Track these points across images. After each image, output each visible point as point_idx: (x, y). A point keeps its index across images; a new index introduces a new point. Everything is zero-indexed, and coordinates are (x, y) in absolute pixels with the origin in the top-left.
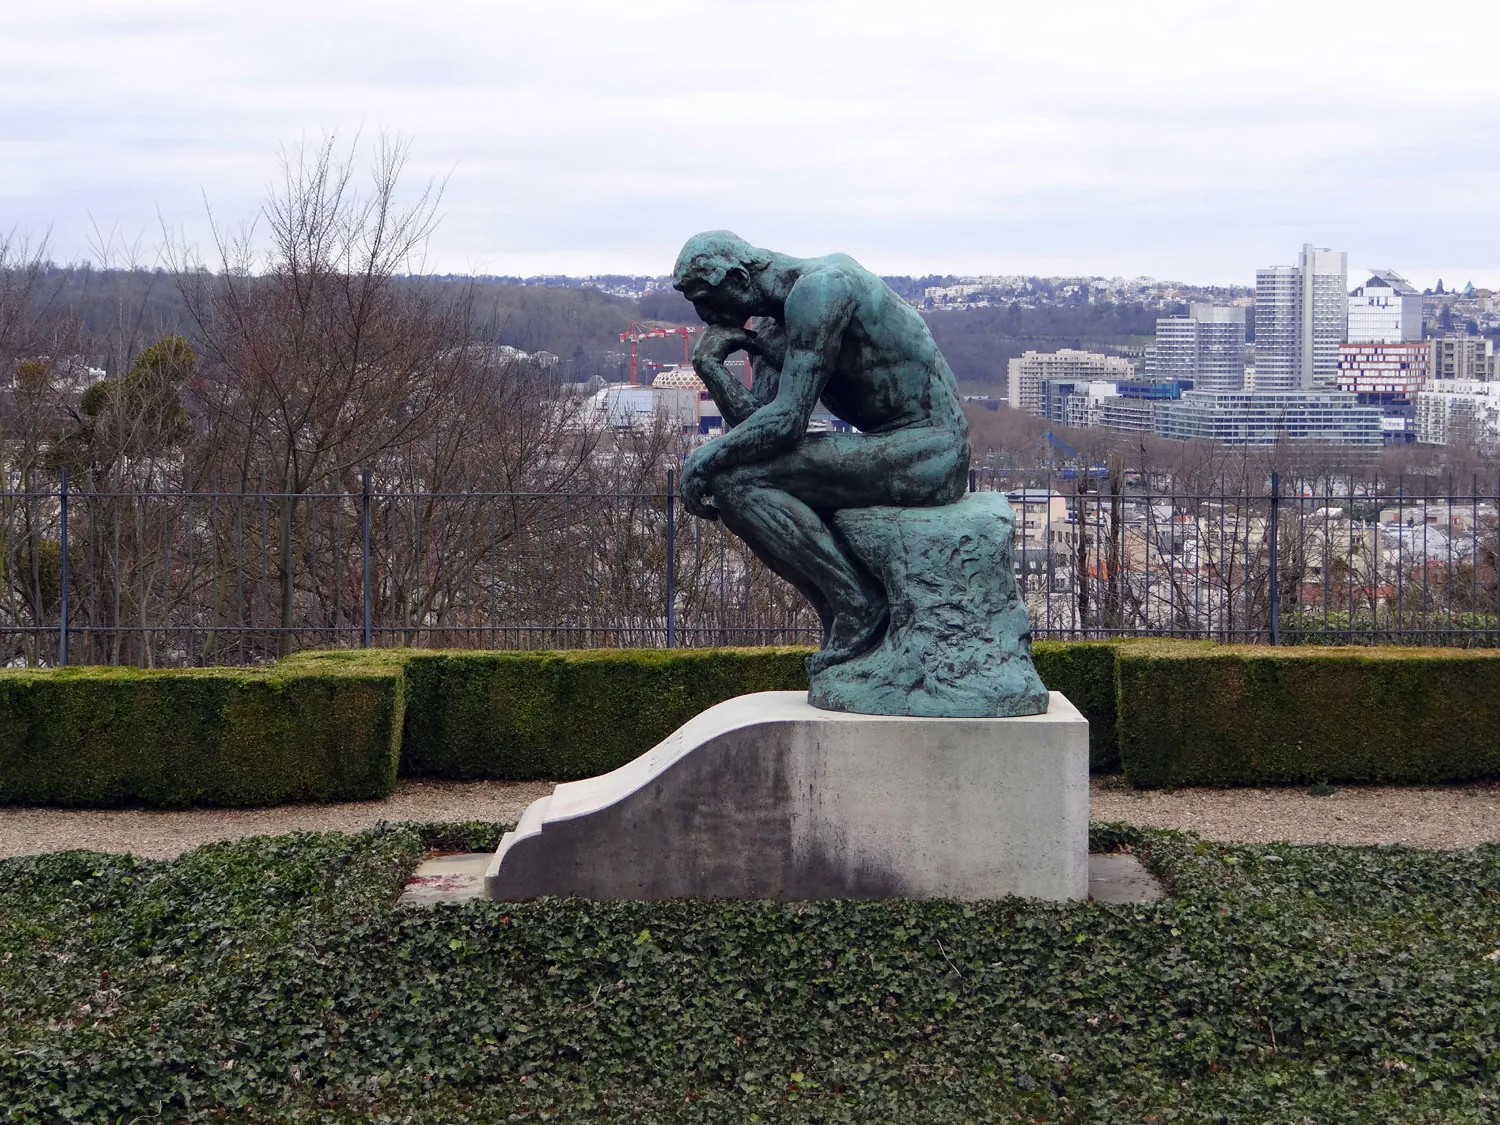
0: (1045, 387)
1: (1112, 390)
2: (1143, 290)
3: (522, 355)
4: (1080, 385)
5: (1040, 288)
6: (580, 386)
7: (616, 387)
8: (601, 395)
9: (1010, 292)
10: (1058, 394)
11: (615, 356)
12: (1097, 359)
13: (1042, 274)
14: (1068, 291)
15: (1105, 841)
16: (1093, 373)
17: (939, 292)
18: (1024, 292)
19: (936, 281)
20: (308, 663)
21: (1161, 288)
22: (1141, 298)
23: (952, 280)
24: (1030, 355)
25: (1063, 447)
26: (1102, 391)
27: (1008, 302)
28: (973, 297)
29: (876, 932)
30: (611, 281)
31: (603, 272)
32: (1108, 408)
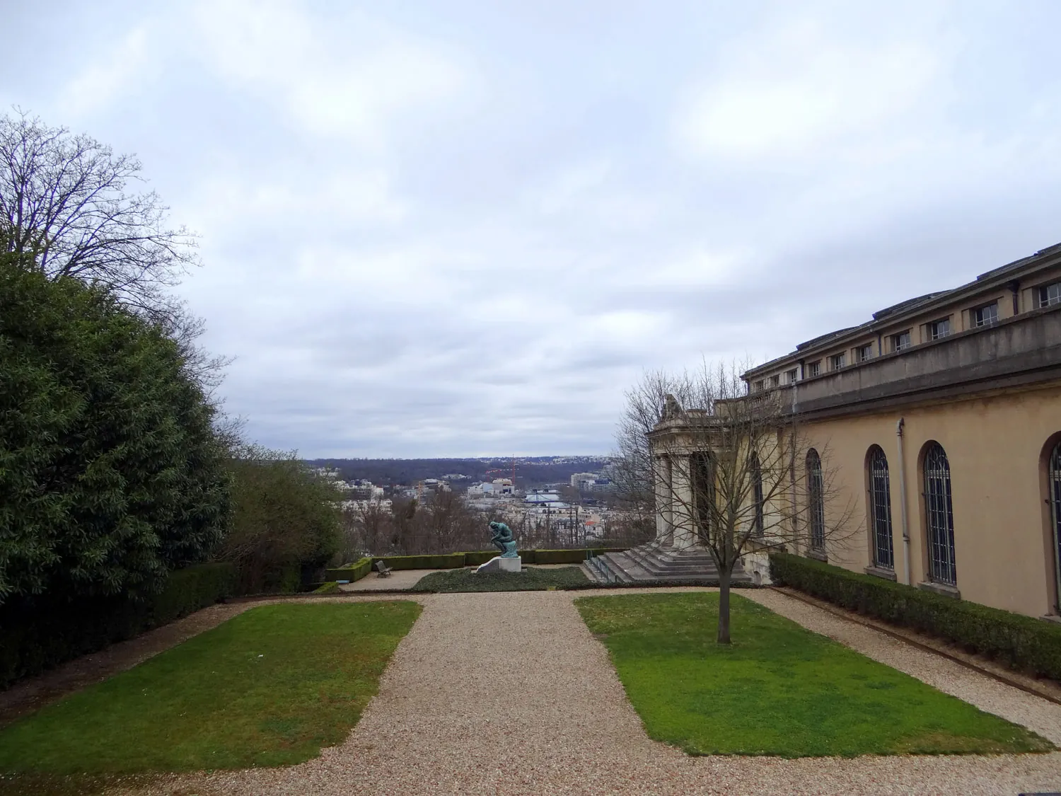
0: (579, 482)
1: (594, 482)
2: (601, 458)
3: (463, 476)
4: (587, 481)
5: (578, 458)
6: (477, 483)
7: (485, 483)
8: (481, 485)
9: (572, 460)
10: (582, 483)
11: (484, 476)
12: (590, 475)
13: (579, 455)
14: (585, 459)
15: (522, 568)
16: (589, 478)
17: (556, 460)
18: (575, 459)
19: (555, 457)
20: (455, 554)
21: (605, 458)
22: (601, 460)
23: (559, 457)
24: (576, 474)
25: (583, 494)
26: (592, 482)
27: (571, 462)
28: (564, 461)
29: (505, 574)
30: (483, 459)
31: (482, 457)
32: (593, 486)
